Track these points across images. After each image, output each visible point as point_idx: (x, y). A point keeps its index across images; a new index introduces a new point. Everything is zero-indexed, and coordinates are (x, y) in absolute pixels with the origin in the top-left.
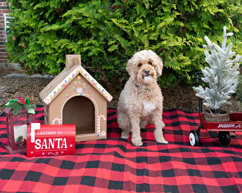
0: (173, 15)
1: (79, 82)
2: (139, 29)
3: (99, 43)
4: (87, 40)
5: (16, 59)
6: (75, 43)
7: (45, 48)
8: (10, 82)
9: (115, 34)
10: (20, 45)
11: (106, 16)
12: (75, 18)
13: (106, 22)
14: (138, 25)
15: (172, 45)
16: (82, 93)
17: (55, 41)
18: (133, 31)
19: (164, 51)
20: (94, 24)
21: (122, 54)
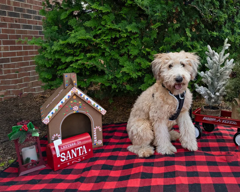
1: (75, 101)
16: (78, 110)
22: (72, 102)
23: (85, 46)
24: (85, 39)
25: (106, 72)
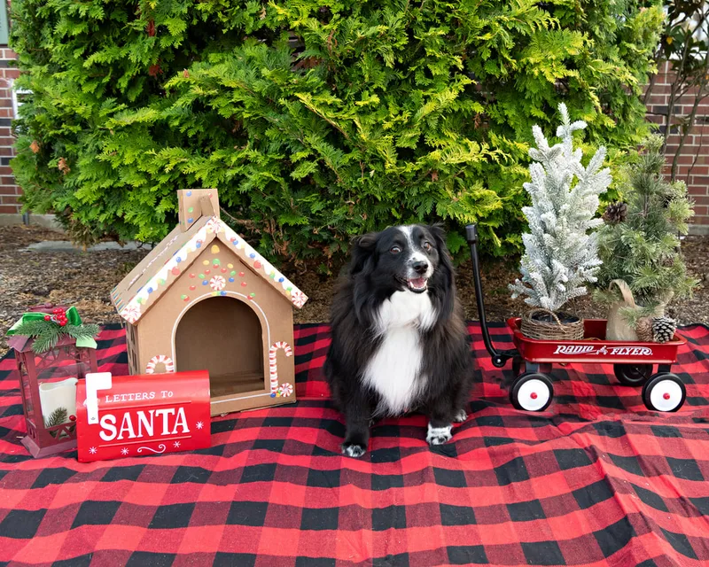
0: (455, 85)
1: (217, 262)
2: (371, 120)
3: (266, 157)
4: (235, 150)
5: (44, 203)
6: (203, 159)
7: (121, 173)
8: (37, 264)
9: (307, 133)
10: (52, 164)
11: (283, 85)
12: (200, 91)
13: (282, 101)
14: (367, 110)
15: (454, 160)
16: (224, 289)
17: (149, 152)
18: (354, 126)
19: (435, 177)
20: (251, 108)
21: (328, 184)
22: (206, 262)
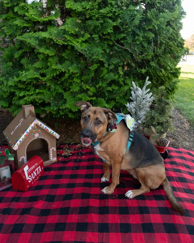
1: (36, 130)
16: (38, 136)
22: (34, 131)
23: (34, 83)
24: (33, 78)
25: (51, 104)
